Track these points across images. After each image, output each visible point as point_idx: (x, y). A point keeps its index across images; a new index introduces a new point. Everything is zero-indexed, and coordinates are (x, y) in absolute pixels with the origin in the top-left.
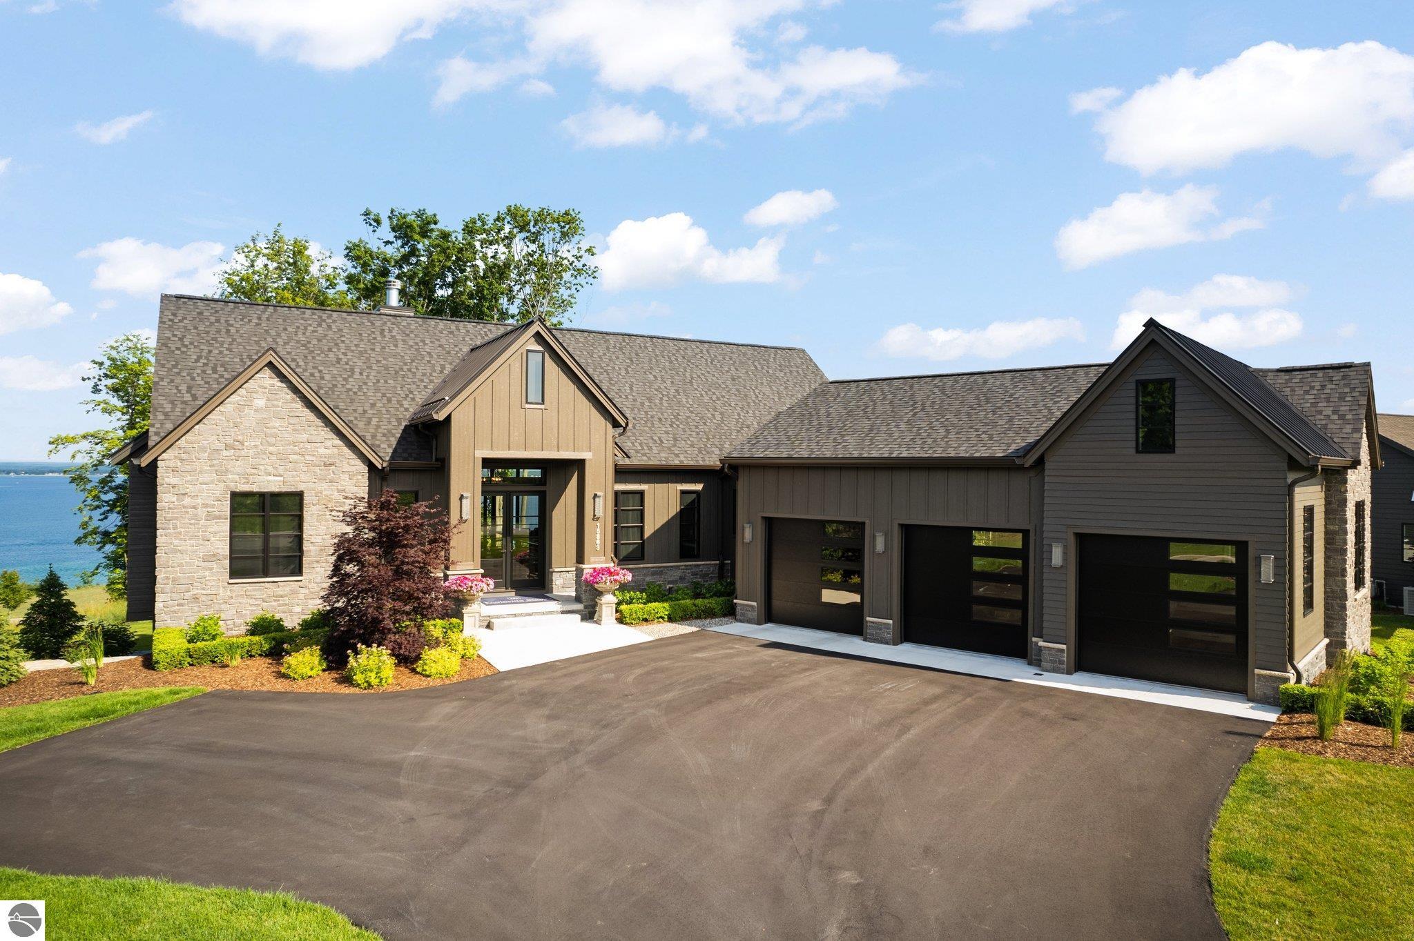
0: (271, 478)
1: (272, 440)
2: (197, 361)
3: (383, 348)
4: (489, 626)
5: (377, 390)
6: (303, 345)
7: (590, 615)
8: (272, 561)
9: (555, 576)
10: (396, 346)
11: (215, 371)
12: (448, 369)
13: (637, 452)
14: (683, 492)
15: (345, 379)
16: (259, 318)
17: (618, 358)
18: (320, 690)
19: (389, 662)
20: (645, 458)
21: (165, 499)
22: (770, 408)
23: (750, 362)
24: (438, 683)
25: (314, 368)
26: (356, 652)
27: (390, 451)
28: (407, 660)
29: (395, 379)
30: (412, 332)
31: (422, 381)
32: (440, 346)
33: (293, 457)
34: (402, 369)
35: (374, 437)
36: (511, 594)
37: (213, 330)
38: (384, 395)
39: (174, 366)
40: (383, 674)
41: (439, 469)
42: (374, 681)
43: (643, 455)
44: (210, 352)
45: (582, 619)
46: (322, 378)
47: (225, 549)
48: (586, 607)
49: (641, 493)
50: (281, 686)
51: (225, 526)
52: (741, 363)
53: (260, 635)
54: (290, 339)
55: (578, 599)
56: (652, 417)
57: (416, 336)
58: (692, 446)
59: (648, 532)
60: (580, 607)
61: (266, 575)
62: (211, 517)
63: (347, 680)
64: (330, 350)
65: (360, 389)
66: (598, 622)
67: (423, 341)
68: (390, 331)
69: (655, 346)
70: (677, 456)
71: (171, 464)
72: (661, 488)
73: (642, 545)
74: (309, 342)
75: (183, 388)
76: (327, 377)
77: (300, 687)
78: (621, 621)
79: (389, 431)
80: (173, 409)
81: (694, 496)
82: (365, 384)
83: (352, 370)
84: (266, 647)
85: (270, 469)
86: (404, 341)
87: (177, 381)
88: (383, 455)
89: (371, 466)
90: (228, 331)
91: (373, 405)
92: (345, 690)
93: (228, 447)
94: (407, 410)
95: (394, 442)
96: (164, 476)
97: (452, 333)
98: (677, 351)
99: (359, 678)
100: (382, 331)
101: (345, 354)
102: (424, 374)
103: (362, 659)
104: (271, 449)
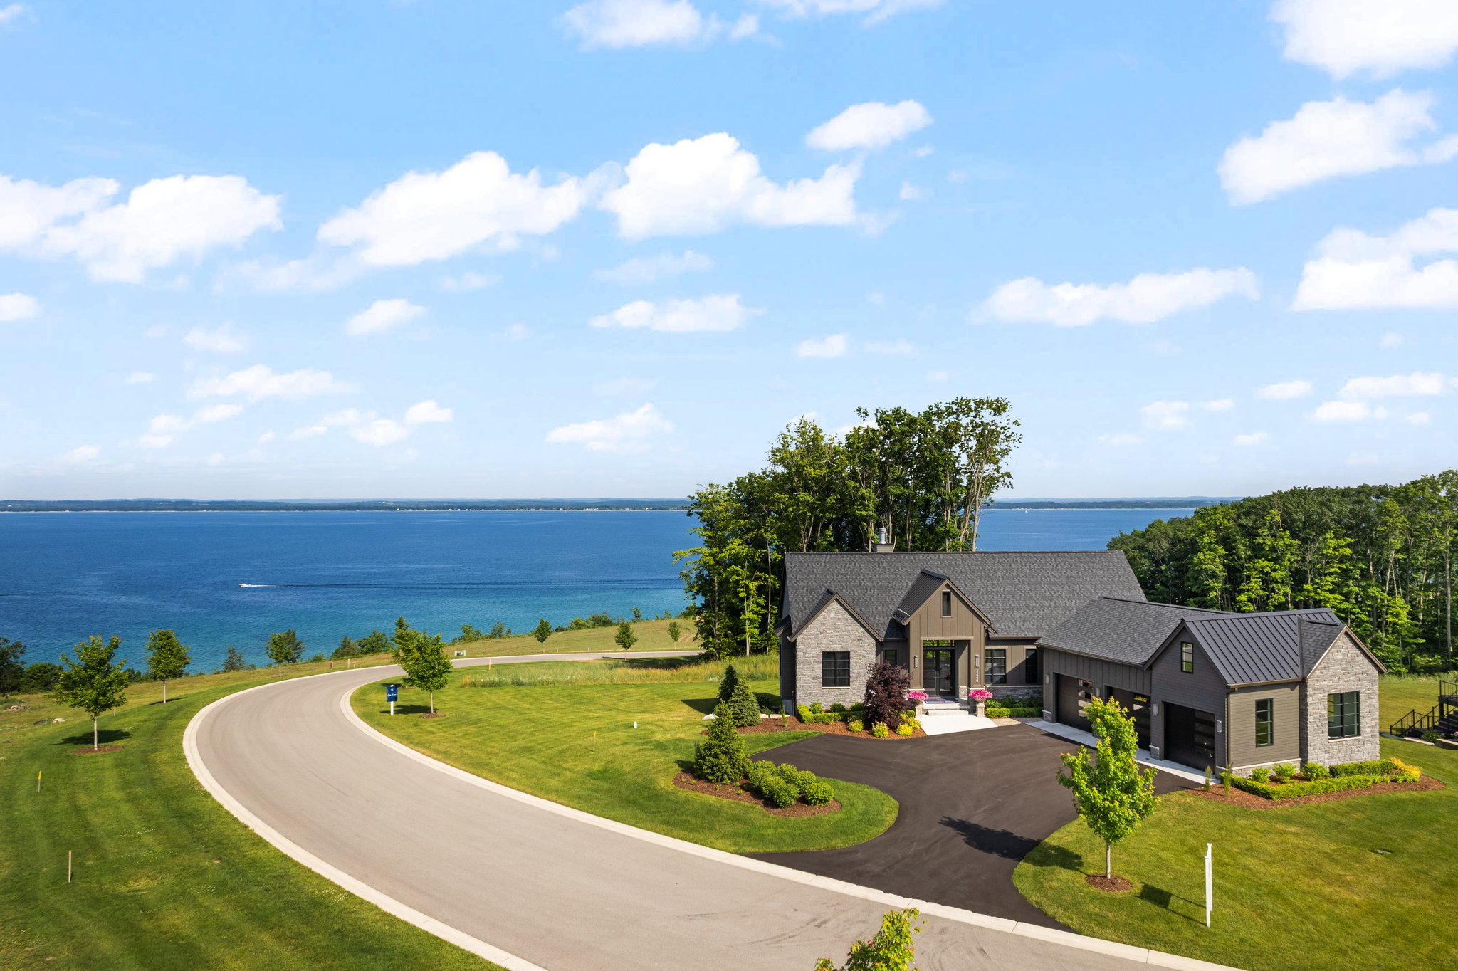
0: (837, 646)
1: (837, 630)
2: (803, 589)
3: (880, 574)
4: (927, 714)
5: (878, 600)
6: (845, 576)
7: (973, 711)
8: (838, 680)
9: (960, 690)
10: (885, 573)
11: (811, 594)
12: (910, 584)
13: (1002, 629)
14: (1027, 650)
15: (864, 594)
16: (825, 562)
17: (999, 570)
18: (863, 736)
19: (887, 728)
20: (1005, 633)
21: (799, 655)
22: (1087, 597)
23: (1081, 565)
24: (904, 738)
25: (851, 589)
26: (875, 724)
27: (884, 632)
28: (893, 728)
29: (885, 593)
30: (892, 563)
31: (897, 593)
32: (906, 571)
33: (846, 637)
34: (888, 587)
35: (877, 625)
36: (939, 698)
37: (807, 571)
38: (881, 602)
39: (795, 592)
40: (885, 733)
41: (906, 641)
42: (882, 735)
43: (1005, 631)
44: (808, 583)
45: (969, 713)
46: (854, 594)
47: (820, 674)
48: (972, 708)
49: (1005, 650)
50: (849, 734)
51: (821, 665)
52: (1076, 566)
53: (838, 712)
54: (839, 573)
55: (969, 704)
56: (1014, 607)
57: (895, 565)
58: (1033, 625)
59: (1007, 672)
60: (969, 707)
61: (836, 686)
62: (815, 662)
63: (872, 734)
64: (856, 578)
65: (870, 600)
66: (976, 716)
67: (898, 569)
68: (882, 564)
69: (1023, 559)
70: (1023, 631)
71: (801, 640)
72: (1015, 648)
73: (1005, 676)
74: (847, 574)
75: (800, 603)
76: (856, 594)
77: (855, 735)
78: (987, 715)
79: (884, 622)
80: (798, 614)
81: (1034, 651)
82: (873, 596)
83: (867, 589)
84: (840, 718)
85: (837, 642)
86: (889, 569)
87: (798, 600)
88: (882, 637)
89: (877, 640)
90: (813, 571)
91: (876, 608)
92: (871, 737)
93: (821, 633)
94: (891, 610)
95: (886, 627)
96: (799, 646)
97: (911, 562)
98: (1036, 561)
99: (876, 733)
100: (879, 564)
101: (863, 580)
102: (899, 589)
103: (877, 727)
104: (837, 634)
